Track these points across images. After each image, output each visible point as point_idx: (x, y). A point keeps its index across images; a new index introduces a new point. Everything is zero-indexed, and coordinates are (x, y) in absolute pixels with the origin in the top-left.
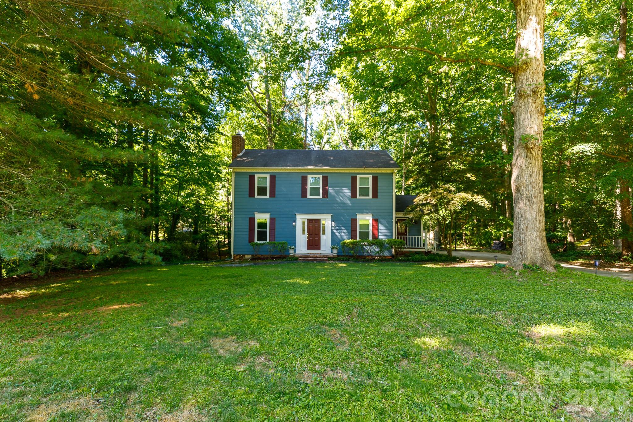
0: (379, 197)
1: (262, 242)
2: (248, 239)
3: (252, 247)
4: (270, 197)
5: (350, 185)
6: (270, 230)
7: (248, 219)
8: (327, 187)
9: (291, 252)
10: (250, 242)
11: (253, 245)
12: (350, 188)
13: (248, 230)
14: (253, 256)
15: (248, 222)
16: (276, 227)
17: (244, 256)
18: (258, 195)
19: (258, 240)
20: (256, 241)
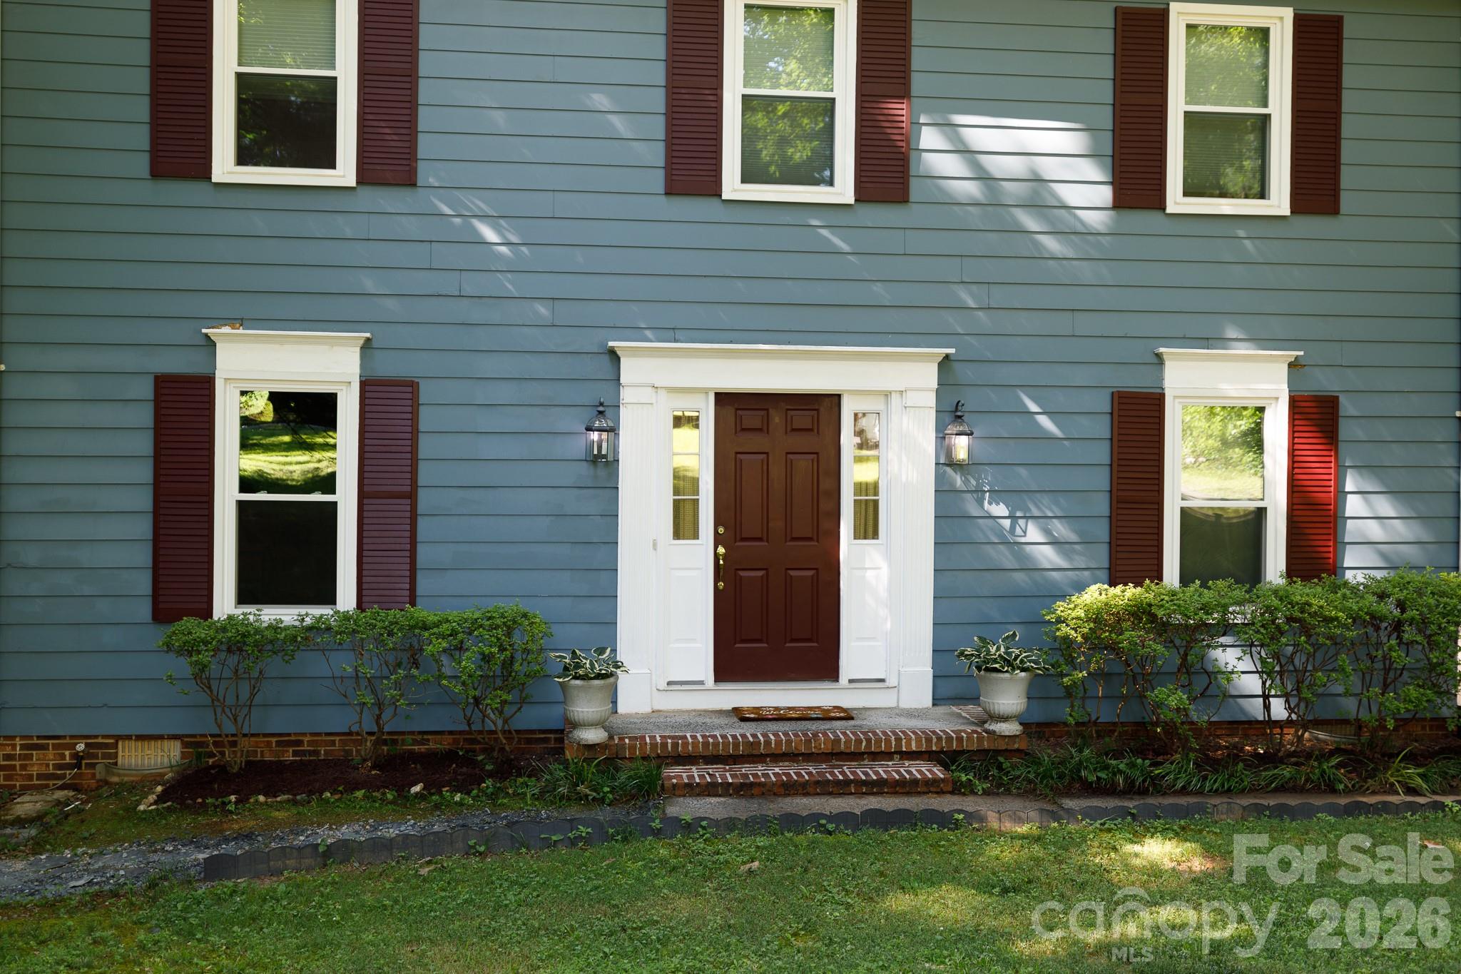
0: (1347, 201)
1: (288, 615)
2: (143, 583)
3: (182, 666)
4: (364, 176)
5: (1105, 92)
6: (363, 496)
7: (145, 389)
8: (900, 109)
9: (586, 707)
10: (163, 613)
11: (189, 649)
12: (1105, 117)
13: (143, 500)
14: (191, 743)
15: (145, 416)
16: (426, 474)
17: (104, 747)
18: (244, 156)
19: (244, 596)
20: (225, 601)
